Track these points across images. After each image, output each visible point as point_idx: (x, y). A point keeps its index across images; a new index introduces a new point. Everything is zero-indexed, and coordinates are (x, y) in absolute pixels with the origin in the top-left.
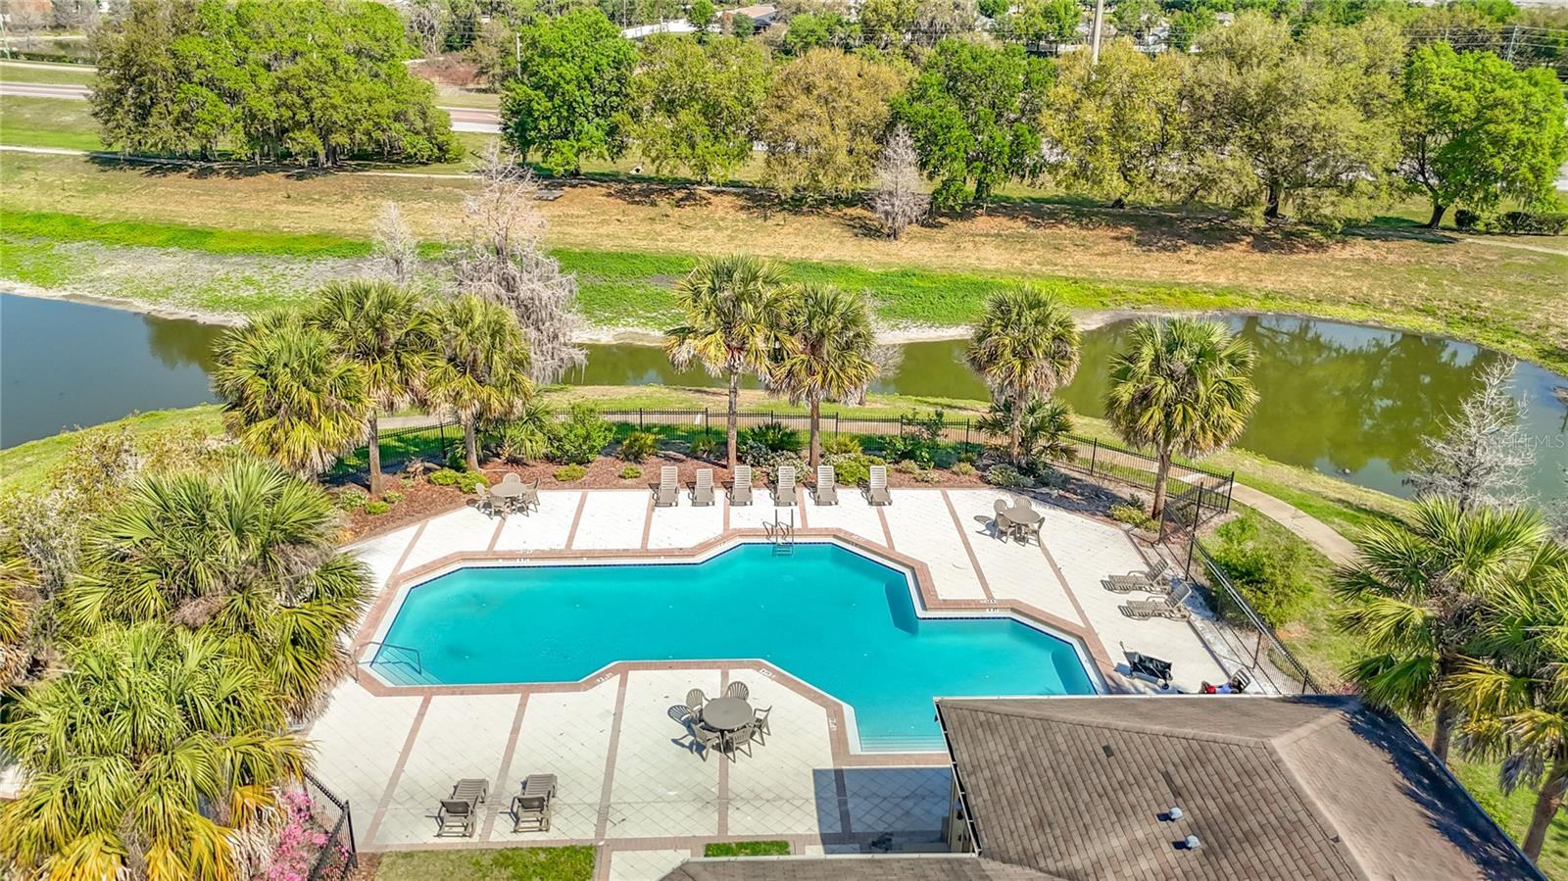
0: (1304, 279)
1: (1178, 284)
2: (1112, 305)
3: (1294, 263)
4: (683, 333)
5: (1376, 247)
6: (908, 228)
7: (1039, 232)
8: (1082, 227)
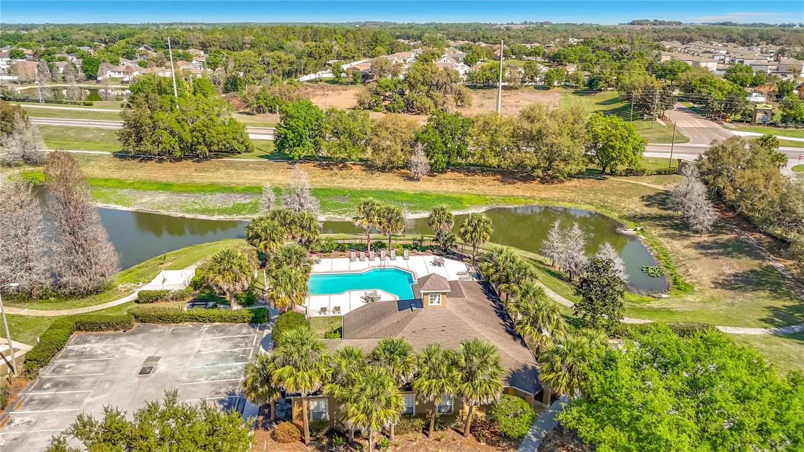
0: (555, 193)
1: (513, 196)
2: (490, 204)
3: (552, 188)
4: (357, 218)
5: (580, 182)
6: (423, 177)
7: (468, 178)
8: (483, 176)
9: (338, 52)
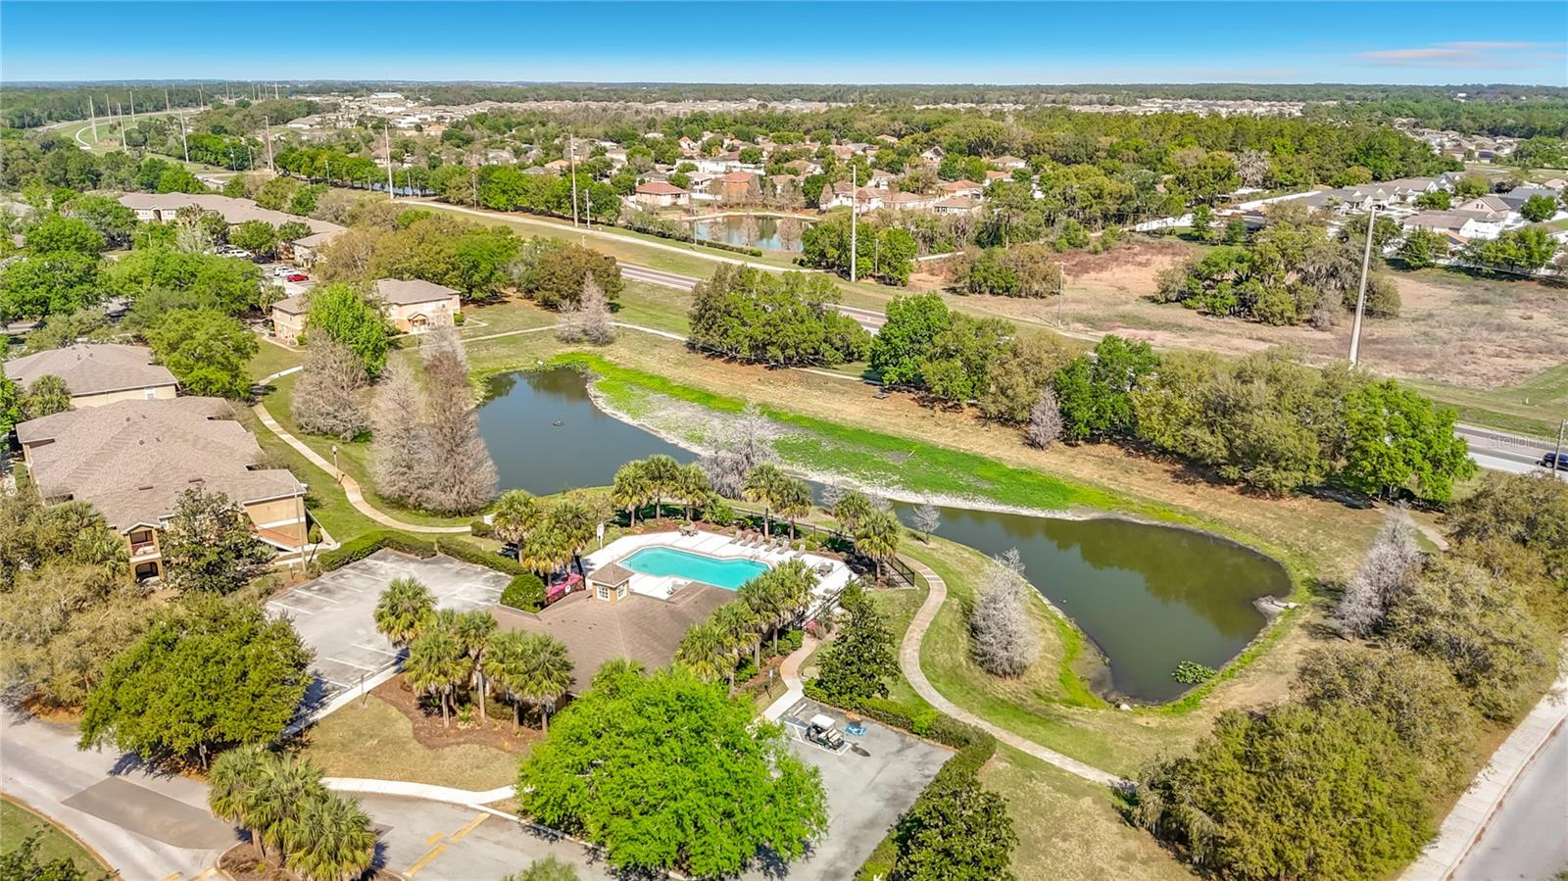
0: (1246, 514)
1: (1169, 505)
2: (1115, 510)
5: (1310, 503)
7: (1127, 459)
8: (1153, 461)
9: (1268, 172)
